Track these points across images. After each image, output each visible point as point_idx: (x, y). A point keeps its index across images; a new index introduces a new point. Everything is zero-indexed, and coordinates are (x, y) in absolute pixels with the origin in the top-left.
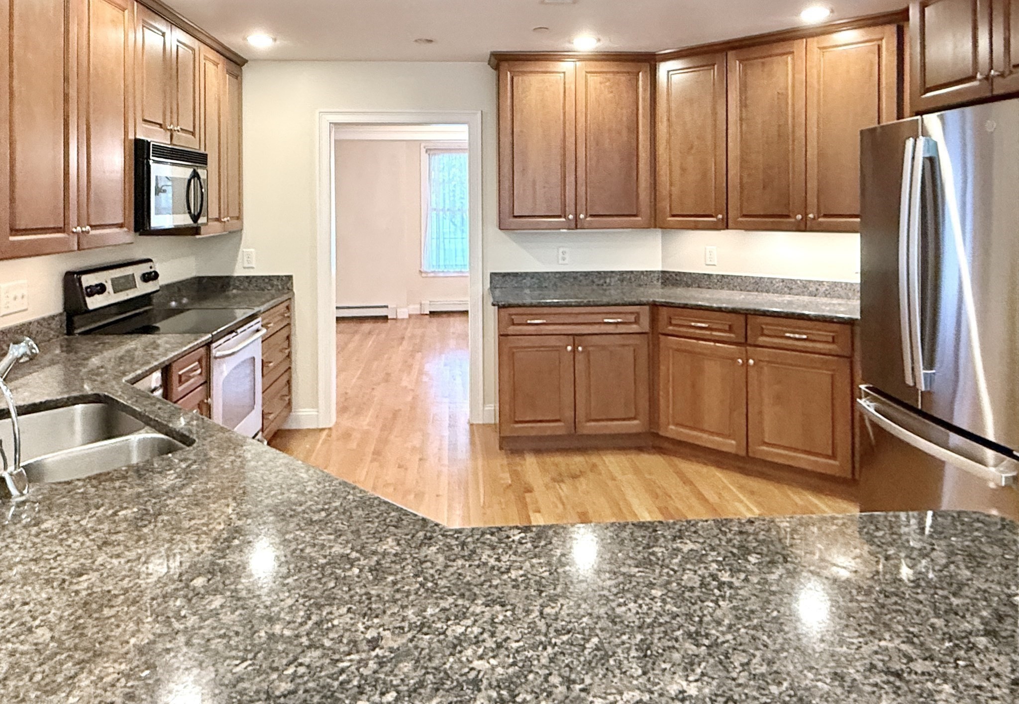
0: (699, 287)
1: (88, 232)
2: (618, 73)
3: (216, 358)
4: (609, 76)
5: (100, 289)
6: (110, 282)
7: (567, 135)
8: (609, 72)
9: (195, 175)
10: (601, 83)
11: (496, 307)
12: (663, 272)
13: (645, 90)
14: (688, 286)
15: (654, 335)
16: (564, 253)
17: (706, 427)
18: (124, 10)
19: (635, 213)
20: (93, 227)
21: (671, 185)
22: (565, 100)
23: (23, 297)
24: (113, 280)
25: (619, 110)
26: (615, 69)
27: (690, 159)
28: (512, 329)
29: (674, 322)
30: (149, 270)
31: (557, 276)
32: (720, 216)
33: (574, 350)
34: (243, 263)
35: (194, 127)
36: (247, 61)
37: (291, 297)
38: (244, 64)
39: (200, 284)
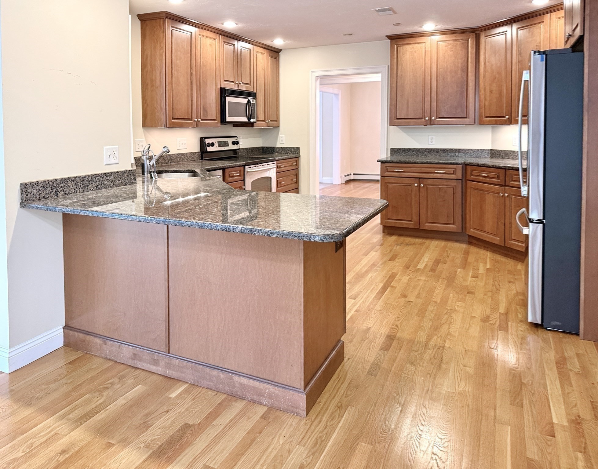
0: (508, 158)
1: (200, 121)
2: (456, 40)
3: (248, 172)
4: (450, 42)
5: (213, 145)
6: (217, 143)
7: (426, 75)
8: (451, 40)
9: (249, 101)
10: (446, 46)
11: (380, 163)
12: (491, 150)
13: (472, 48)
14: (503, 158)
15: (464, 180)
16: (432, 138)
17: (486, 230)
18: (215, 39)
19: (465, 116)
20: (202, 120)
21: (485, 100)
22: (425, 57)
23: (185, 144)
24: (218, 142)
25: (456, 61)
26: (454, 38)
27: (494, 85)
28: (387, 174)
29: (473, 174)
30: (235, 141)
31: (427, 151)
32: (507, 117)
33: (419, 186)
34: (280, 141)
35: (250, 82)
36: (281, 50)
37: (298, 157)
38: (280, 52)
39: (263, 150)
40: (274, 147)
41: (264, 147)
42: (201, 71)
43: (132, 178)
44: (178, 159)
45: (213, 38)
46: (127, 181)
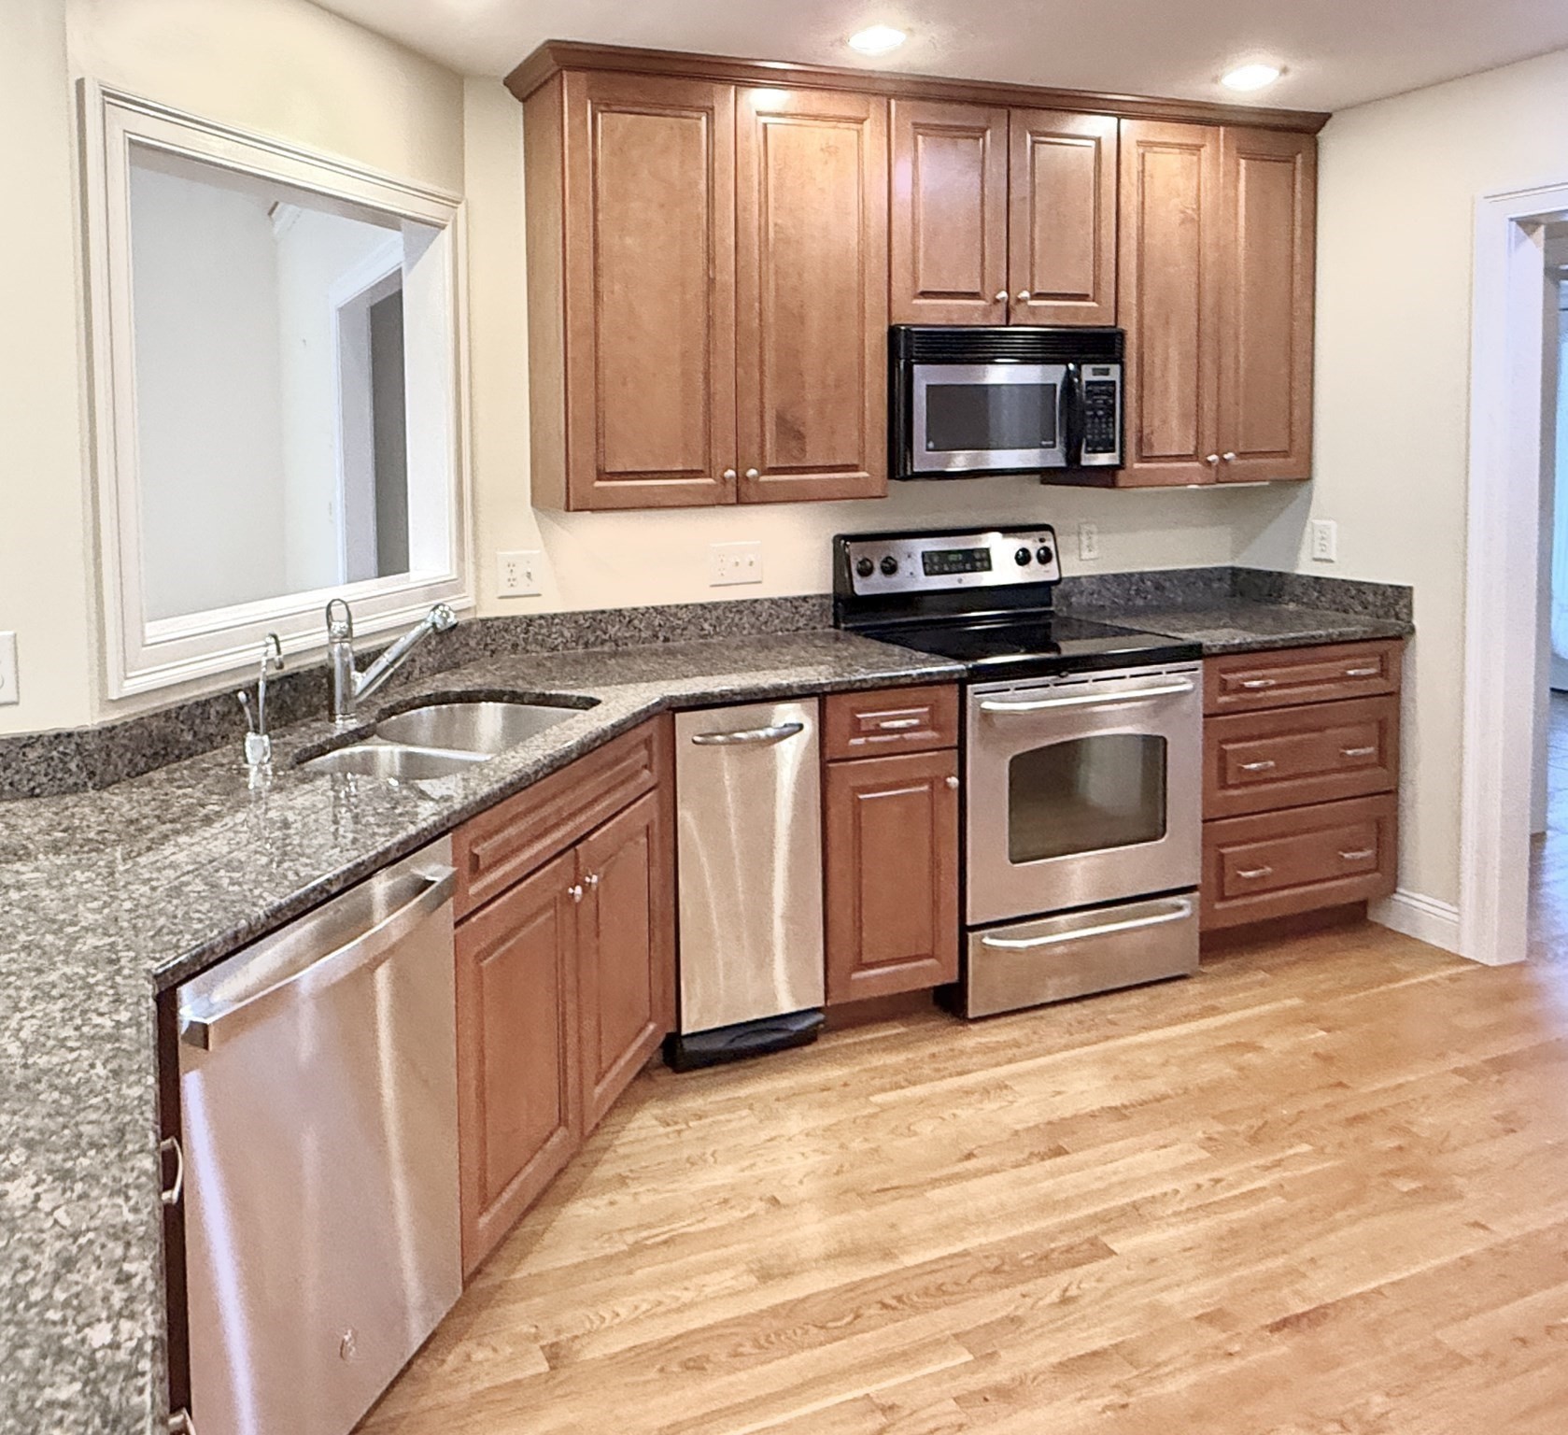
1: (755, 479)
5: (890, 565)
6: (917, 558)
18: (861, 121)
20: (772, 471)
23: (751, 564)
24: (927, 556)
30: (1036, 545)
34: (1312, 548)
35: (1097, 285)
36: (1329, 116)
37: (1403, 635)
38: (1323, 125)
39: (1234, 583)
40: (1280, 574)
41: (1241, 569)
42: (772, 266)
43: (73, 766)
44: (706, 626)
45: (848, 119)
46: (45, 780)
